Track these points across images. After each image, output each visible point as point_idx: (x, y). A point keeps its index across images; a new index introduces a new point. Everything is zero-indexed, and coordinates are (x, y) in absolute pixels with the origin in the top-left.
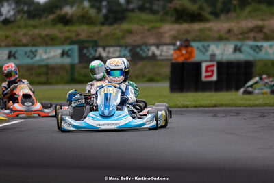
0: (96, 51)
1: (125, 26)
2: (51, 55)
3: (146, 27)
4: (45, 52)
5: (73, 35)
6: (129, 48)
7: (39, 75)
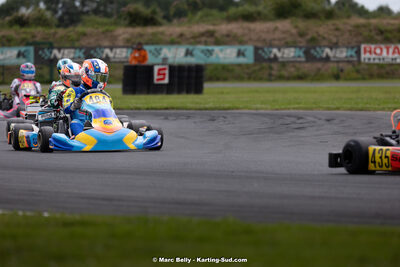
0: (51, 53)
1: (80, 28)
2: (8, 56)
3: (101, 30)
4: (2, 53)
5: (29, 36)
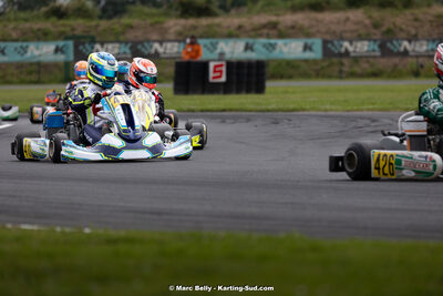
0: (93, 48)
1: (126, 20)
2: (44, 51)
3: (149, 21)
4: (37, 48)
5: (68, 29)
6: (129, 45)
7: (30, 73)
